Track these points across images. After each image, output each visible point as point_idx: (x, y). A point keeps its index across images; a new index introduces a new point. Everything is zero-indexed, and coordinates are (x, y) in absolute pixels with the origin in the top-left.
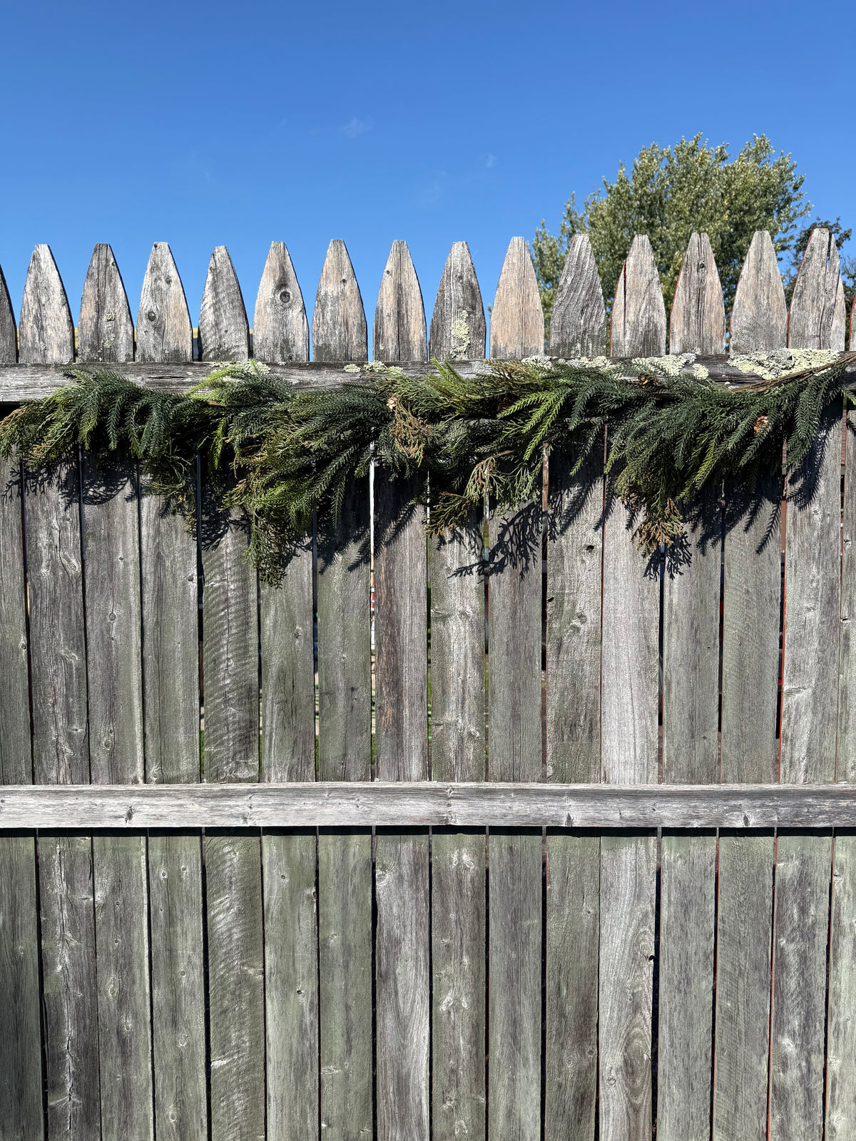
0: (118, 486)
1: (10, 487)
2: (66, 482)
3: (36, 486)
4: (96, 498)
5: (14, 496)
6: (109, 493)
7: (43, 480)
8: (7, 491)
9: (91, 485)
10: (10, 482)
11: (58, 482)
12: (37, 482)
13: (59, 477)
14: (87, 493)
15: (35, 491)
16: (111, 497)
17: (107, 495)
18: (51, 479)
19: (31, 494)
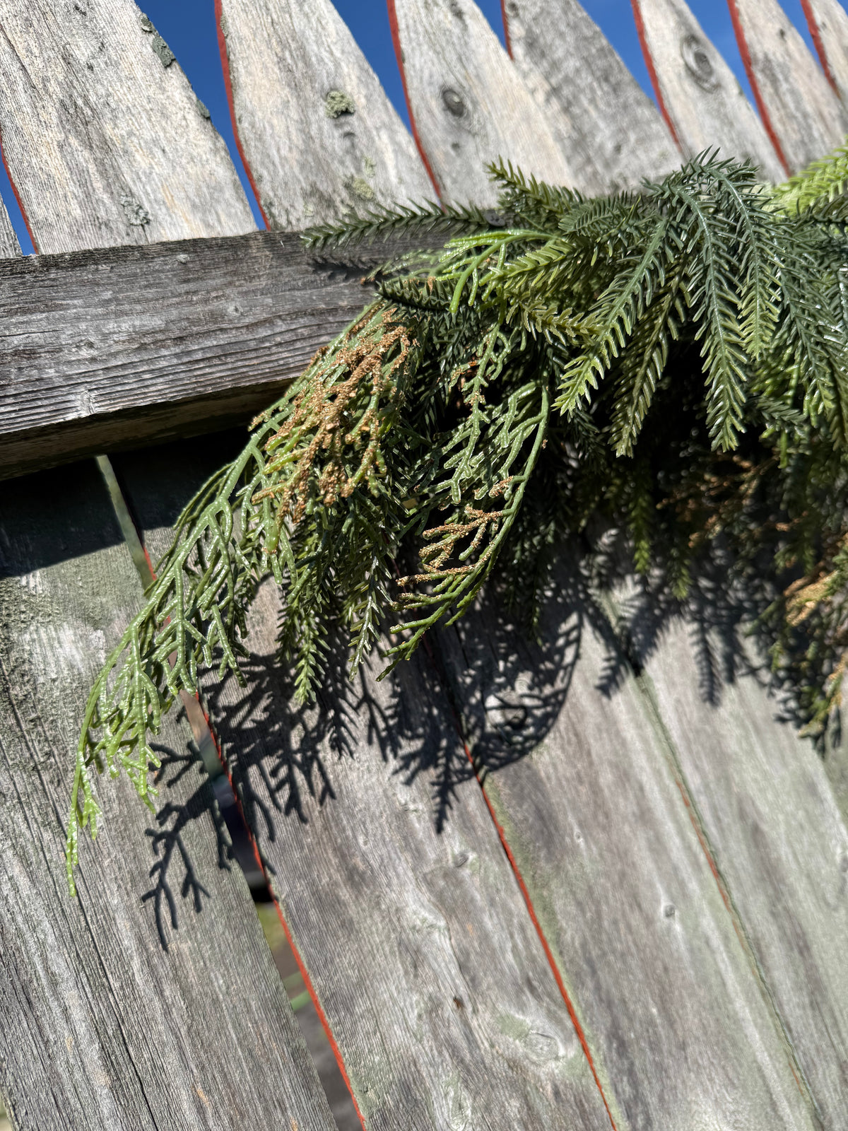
0: (561, 651)
1: (171, 839)
2: (403, 711)
3: (290, 779)
4: (519, 726)
5: (206, 873)
6: (548, 690)
7: (310, 742)
8: (162, 866)
9: (485, 684)
10: (162, 817)
11: (372, 724)
12: (287, 759)
13: (367, 699)
14: (481, 723)
15: (294, 802)
16: (556, 702)
17: (546, 701)
18: (338, 723)
19: (285, 826)
